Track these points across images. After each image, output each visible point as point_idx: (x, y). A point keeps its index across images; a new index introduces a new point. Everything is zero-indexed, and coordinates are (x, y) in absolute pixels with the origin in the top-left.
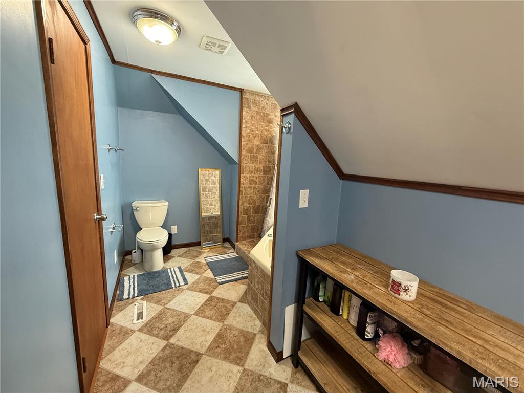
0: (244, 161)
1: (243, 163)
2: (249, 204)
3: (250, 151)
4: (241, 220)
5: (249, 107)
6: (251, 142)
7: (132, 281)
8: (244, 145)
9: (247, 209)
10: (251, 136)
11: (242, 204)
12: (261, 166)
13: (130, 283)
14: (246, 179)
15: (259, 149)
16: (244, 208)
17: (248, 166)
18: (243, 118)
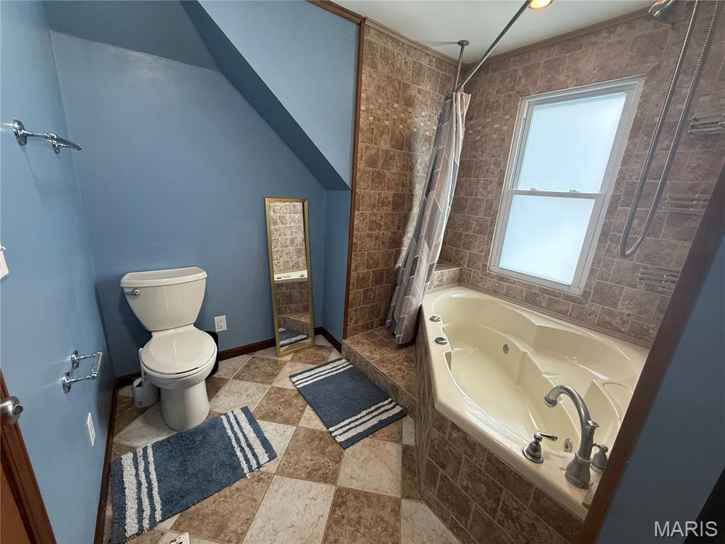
0: (362, 184)
1: (360, 188)
2: (367, 267)
3: (372, 162)
4: (353, 299)
5: (374, 66)
6: (375, 144)
7: (142, 466)
8: (362, 150)
9: (364, 278)
10: (375, 131)
11: (356, 270)
12: (389, 194)
13: (137, 475)
14: (364, 219)
15: (388, 158)
16: (358, 277)
17: (368, 194)
18: (363, 88)
